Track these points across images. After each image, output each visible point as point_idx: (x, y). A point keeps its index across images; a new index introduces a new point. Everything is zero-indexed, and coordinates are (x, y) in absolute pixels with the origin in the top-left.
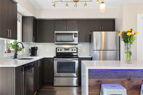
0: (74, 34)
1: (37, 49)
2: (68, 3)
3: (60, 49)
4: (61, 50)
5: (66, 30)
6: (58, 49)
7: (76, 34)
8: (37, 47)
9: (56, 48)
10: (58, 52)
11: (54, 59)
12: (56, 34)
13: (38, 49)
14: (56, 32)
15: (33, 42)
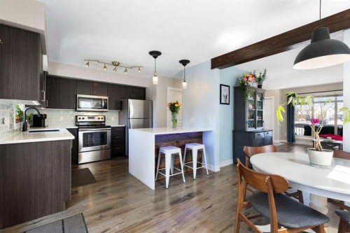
1: (46, 118)
2: (106, 65)
3: (81, 117)
4: (83, 118)
5: (93, 95)
6: (79, 117)
7: (106, 100)
8: (46, 115)
9: (76, 116)
10: (78, 120)
11: (79, 130)
12: (79, 98)
14: (78, 96)
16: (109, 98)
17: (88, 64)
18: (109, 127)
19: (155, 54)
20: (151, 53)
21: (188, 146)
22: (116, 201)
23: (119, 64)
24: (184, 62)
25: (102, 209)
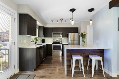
0: (60, 34)
2: (58, 21)
5: (57, 32)
10: (54, 41)
11: (52, 44)
13: (45, 40)
14: (53, 33)
15: (43, 37)
16: (62, 33)
17: (52, 22)
18: (62, 44)
19: (73, 10)
20: (71, 10)
21: (91, 57)
22: (48, 74)
23: (63, 19)
24: (91, 10)
25: (42, 76)
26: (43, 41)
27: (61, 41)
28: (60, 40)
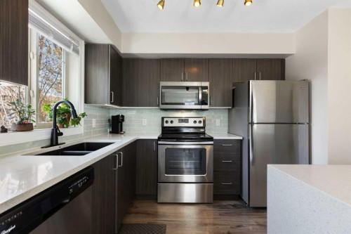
0: (200, 88)
1: (123, 120)
3: (169, 120)
4: (172, 122)
5: (185, 80)
6: (165, 119)
7: (206, 88)
8: (123, 116)
9: (163, 118)
10: (165, 125)
11: (159, 142)
12: (162, 89)
13: (125, 119)
14: (163, 84)
15: (111, 103)
16: (207, 84)
18: (211, 139)
26: (116, 125)
27: (202, 125)
28: (198, 120)
